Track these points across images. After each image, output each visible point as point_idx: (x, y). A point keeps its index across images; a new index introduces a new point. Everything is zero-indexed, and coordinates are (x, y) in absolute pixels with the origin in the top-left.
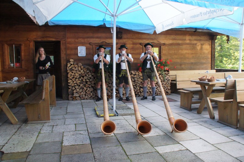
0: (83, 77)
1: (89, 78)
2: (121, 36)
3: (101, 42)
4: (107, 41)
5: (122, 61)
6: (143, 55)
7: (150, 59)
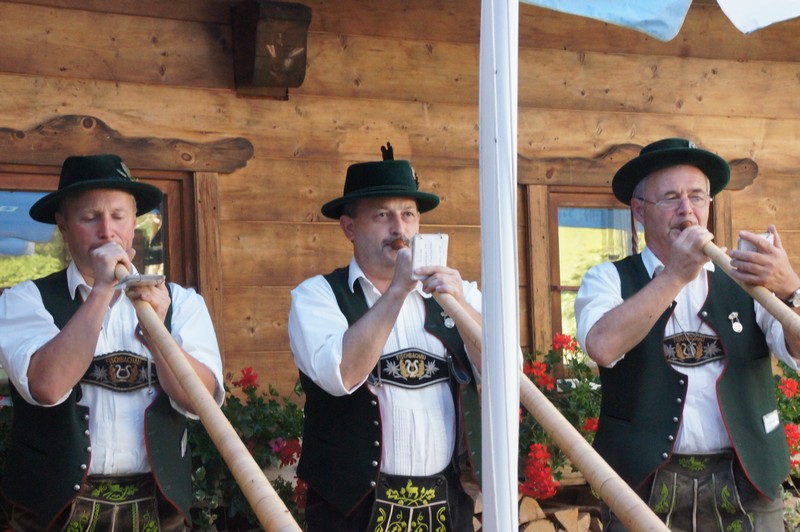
2: (296, 52)
3: (39, 128)
4: (120, 113)
5: (392, 368)
6: (608, 292)
7: (707, 341)
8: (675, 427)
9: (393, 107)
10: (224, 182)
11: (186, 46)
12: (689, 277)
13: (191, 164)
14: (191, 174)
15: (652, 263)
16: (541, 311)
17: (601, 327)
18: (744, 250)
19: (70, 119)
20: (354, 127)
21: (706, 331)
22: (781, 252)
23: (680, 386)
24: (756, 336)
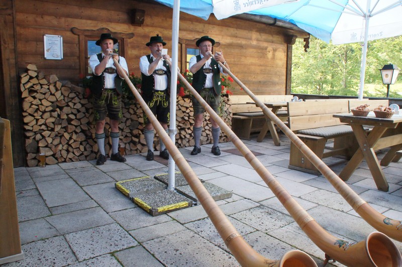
0: (61, 108)
1: (75, 111)
2: (142, 18)
3: (98, 30)
4: (112, 28)
5: (157, 72)
6: (195, 61)
7: (211, 69)
8: (204, 84)
9: (159, 29)
10: (129, 41)
11: (124, 16)
12: (208, 59)
13: (124, 37)
14: (123, 39)
15: (202, 56)
16: (183, 66)
17: (193, 67)
18: (216, 55)
19: (103, 28)
20: (152, 32)
21: (211, 68)
22: (222, 56)
23: (205, 77)
24: (218, 69)
